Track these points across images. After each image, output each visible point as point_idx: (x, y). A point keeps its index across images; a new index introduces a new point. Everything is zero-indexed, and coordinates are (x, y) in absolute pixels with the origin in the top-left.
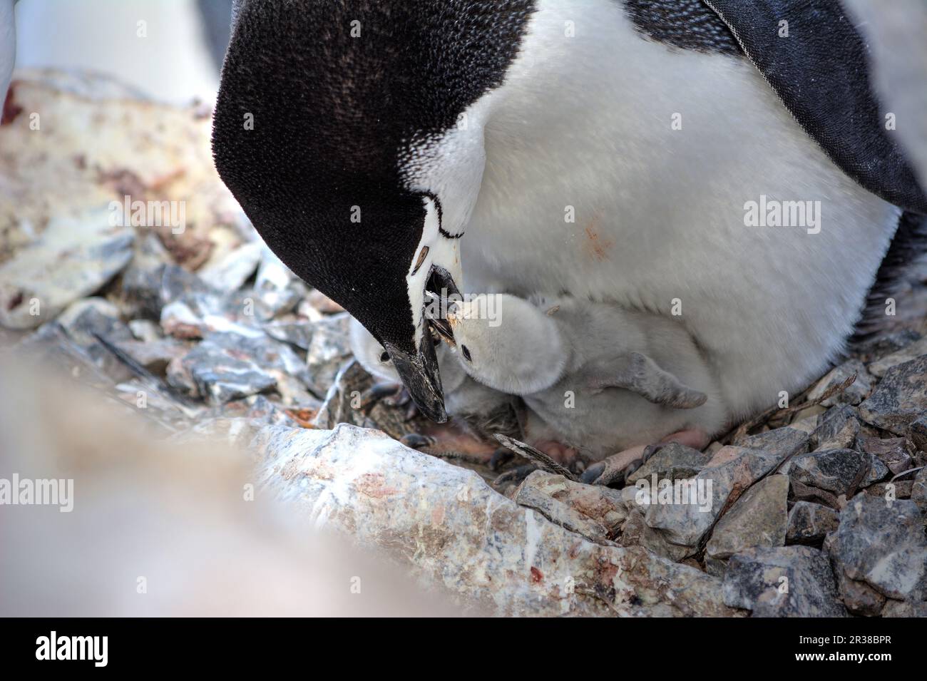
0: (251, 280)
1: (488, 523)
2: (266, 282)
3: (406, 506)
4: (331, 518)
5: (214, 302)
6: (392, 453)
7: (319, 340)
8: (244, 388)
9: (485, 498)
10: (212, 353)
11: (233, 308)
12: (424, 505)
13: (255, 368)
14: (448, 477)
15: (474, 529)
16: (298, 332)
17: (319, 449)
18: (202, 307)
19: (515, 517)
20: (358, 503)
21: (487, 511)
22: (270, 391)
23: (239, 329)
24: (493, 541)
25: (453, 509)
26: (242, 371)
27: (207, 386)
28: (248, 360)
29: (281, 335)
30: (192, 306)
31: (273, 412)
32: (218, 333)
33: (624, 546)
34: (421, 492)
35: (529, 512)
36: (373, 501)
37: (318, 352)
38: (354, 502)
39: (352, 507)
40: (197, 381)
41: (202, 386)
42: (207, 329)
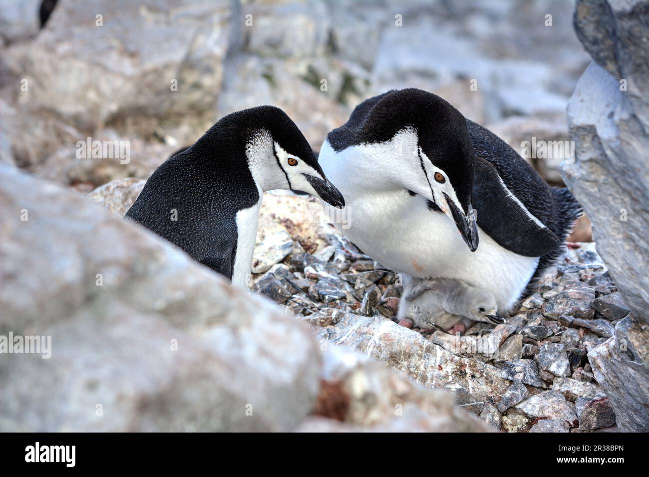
0: (332, 258)
1: (424, 350)
2: (338, 260)
3: (398, 344)
4: (374, 348)
5: (321, 266)
6: (392, 326)
7: (358, 281)
8: (336, 297)
9: (423, 342)
10: (323, 285)
11: (328, 269)
12: (403, 344)
13: (338, 290)
14: (411, 334)
15: (420, 352)
16: (350, 278)
17: (369, 324)
18: (317, 268)
19: (433, 348)
20: (382, 343)
21: (424, 346)
22: (343, 298)
23: (330, 276)
24: (426, 356)
25: (413, 345)
26: (334, 291)
27: (323, 296)
28: (335, 287)
29: (345, 279)
30: (314, 268)
31: (346, 306)
32: (324, 277)
33: (468, 358)
34: (403, 339)
35: (438, 346)
36: (387, 342)
37: (358, 285)
38: (381, 343)
39: (380, 345)
40: (319, 294)
41: (321, 296)
42: (320, 276)
